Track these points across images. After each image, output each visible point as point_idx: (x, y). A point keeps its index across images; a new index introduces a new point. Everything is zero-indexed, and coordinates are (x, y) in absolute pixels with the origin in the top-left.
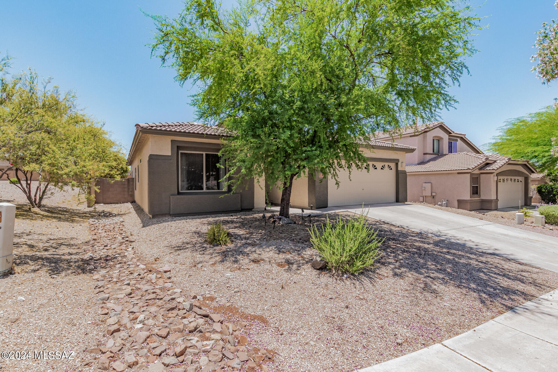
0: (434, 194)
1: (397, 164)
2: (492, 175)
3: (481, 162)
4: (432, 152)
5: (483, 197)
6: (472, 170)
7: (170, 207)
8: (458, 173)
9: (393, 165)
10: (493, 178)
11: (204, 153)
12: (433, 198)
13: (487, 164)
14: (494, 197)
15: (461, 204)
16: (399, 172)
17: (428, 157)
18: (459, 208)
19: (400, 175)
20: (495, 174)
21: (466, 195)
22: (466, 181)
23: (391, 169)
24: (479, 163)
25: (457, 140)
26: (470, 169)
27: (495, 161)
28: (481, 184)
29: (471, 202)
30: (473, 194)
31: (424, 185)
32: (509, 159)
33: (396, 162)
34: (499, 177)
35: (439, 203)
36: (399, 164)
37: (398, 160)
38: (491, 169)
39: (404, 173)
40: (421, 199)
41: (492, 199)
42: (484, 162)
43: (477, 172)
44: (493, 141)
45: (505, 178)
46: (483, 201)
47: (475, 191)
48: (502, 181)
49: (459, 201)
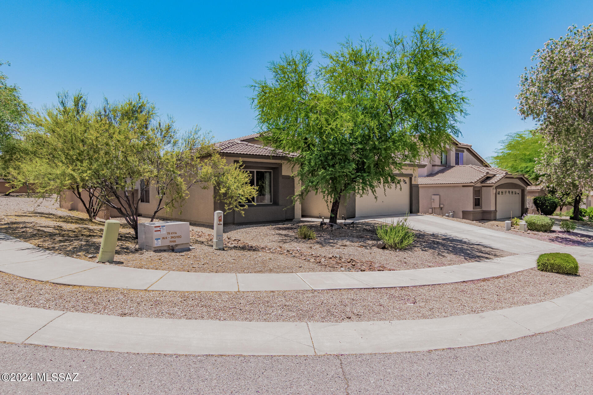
0: (442, 206)
1: (411, 179)
2: (491, 188)
3: (483, 176)
4: (440, 164)
5: (485, 208)
6: (474, 183)
7: (234, 217)
8: (463, 186)
9: (407, 180)
10: (493, 191)
11: (255, 171)
12: (441, 209)
13: (488, 178)
14: (493, 209)
15: (466, 215)
16: (413, 186)
17: (437, 169)
18: (463, 218)
19: (414, 189)
20: (494, 187)
21: (470, 207)
22: (470, 193)
23: (406, 183)
24: (481, 177)
25: (463, 152)
26: (473, 183)
27: (495, 175)
28: (483, 196)
29: (473, 213)
30: (476, 205)
31: (433, 197)
32: (507, 173)
33: (410, 177)
34: (498, 190)
35: (447, 214)
36: (413, 178)
37: (412, 175)
38: (490, 182)
39: (417, 186)
40: (430, 211)
41: (492, 210)
42: (485, 176)
43: (479, 185)
44: (496, 155)
45: (504, 190)
46: (484, 212)
47: (477, 203)
48: (500, 193)
49: (464, 212)
